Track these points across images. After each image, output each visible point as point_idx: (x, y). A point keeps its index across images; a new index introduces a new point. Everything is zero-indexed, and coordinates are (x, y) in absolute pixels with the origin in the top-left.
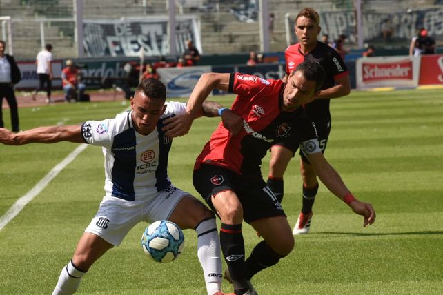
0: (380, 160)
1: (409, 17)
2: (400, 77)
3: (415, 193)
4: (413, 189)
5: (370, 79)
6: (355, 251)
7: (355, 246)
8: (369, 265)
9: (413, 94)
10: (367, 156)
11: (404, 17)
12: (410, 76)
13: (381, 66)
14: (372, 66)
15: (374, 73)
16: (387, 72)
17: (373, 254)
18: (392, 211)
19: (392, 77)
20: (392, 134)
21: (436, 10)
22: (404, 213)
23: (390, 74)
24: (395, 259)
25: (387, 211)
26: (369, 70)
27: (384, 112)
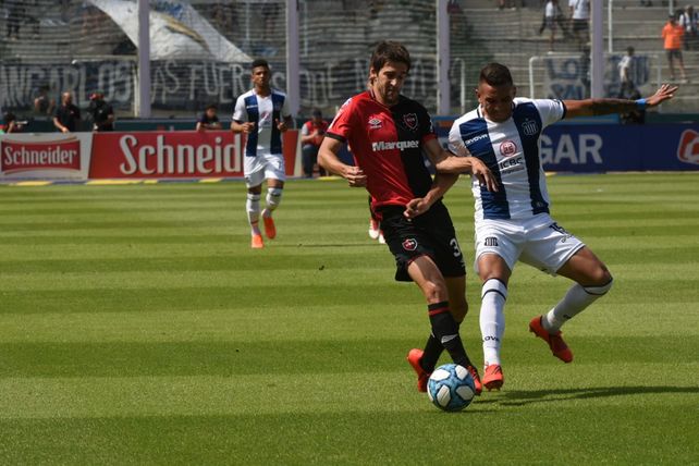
0: (44, 294)
1: (75, 73)
2: (60, 166)
3: (105, 346)
4: (100, 341)
5: (13, 166)
6: (21, 435)
7: (21, 427)
8: (46, 458)
9: (81, 193)
10: (23, 288)
11: (67, 72)
12: (76, 165)
13: (30, 147)
14: (17, 147)
15: (19, 158)
16: (40, 157)
17: (51, 440)
18: (72, 374)
19: (48, 165)
20: (57, 253)
21: (115, 63)
22: (91, 378)
23: (46, 160)
24: (86, 449)
25: (63, 374)
26: (12, 154)
27: (41, 219)
